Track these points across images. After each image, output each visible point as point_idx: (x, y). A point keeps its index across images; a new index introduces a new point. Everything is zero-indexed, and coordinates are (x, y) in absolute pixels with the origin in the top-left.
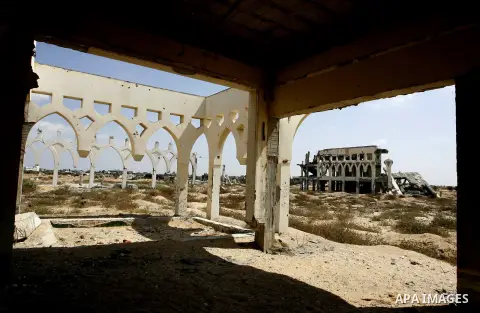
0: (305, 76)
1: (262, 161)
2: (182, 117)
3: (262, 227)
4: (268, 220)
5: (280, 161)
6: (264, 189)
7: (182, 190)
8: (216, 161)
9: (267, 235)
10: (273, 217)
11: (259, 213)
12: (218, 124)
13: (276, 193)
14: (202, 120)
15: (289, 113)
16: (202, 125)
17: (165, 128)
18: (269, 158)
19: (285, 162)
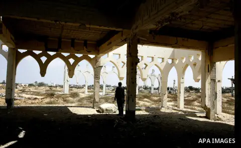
0: (227, 46)
1: (208, 81)
2: (163, 59)
3: (209, 109)
4: (212, 106)
5: (217, 81)
6: (210, 93)
7: (164, 95)
8: (182, 80)
9: (212, 113)
10: (214, 105)
11: (208, 103)
12: (182, 62)
13: (215, 95)
14: (172, 59)
15: (220, 60)
16: (173, 62)
17: (156, 65)
18: (211, 80)
19: (219, 81)
